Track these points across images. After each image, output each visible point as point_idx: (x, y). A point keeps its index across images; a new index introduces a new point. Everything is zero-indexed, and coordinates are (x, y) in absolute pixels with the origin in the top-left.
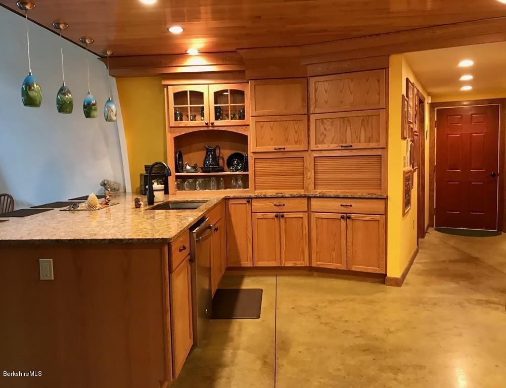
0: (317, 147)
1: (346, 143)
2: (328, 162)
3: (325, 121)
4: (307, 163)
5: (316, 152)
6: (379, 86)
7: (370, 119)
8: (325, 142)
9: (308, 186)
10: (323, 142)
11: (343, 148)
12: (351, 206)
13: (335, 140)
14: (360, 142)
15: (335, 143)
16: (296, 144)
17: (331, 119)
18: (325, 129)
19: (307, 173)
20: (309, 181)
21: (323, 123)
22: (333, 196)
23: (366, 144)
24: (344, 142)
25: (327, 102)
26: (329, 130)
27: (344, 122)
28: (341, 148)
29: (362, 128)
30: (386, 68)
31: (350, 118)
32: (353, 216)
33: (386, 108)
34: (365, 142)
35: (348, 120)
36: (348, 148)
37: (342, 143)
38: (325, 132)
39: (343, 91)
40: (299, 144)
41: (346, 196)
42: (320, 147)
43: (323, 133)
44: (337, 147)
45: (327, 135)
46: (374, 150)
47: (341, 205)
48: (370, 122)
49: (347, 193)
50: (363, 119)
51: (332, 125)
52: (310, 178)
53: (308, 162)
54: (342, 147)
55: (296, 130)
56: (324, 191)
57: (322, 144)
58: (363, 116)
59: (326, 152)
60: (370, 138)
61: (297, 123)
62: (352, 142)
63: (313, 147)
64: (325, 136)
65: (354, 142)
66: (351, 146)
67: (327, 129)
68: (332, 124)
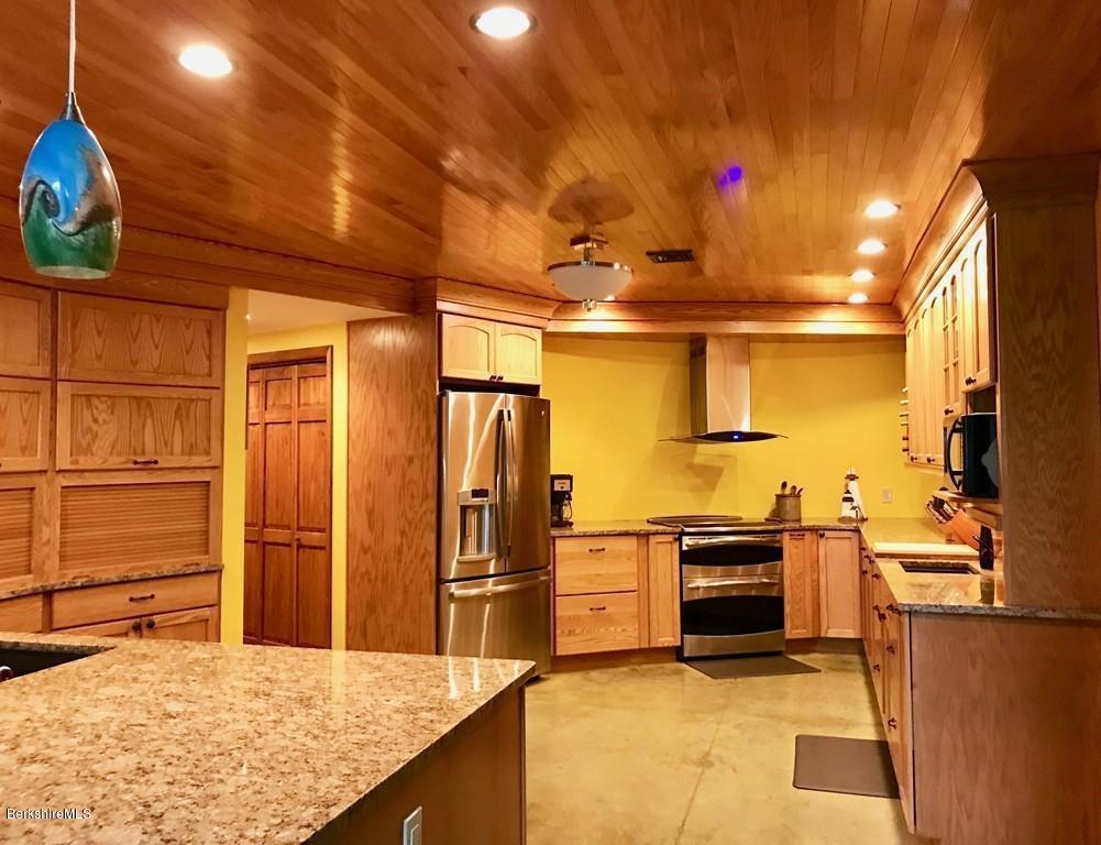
0: (77, 462)
1: (143, 453)
2: (97, 499)
3: (96, 402)
4: (42, 504)
5: (67, 475)
6: (210, 342)
7: (193, 407)
8: (94, 449)
9: (44, 563)
10: (88, 451)
11: (138, 466)
12: (153, 596)
13: (119, 447)
14: (172, 454)
15: (119, 454)
16: (24, 455)
17: (109, 397)
18: (95, 421)
19: (41, 531)
20: (46, 550)
21: (89, 405)
22: (116, 580)
23: (186, 458)
24: (139, 450)
25: (101, 356)
26: (105, 422)
27: (139, 406)
28: (133, 466)
29: (178, 423)
30: (221, 309)
31: (152, 401)
32: (156, 619)
33: (220, 388)
34: (183, 454)
35: (149, 405)
36: (149, 466)
37: (135, 454)
38: (95, 427)
39: (139, 339)
40: (29, 456)
41: (147, 576)
42: (84, 463)
43: (90, 428)
44: (124, 463)
45: (100, 435)
46: (198, 471)
47: (132, 599)
48: (192, 413)
49: (147, 567)
50: (179, 407)
51: (112, 413)
52: (49, 541)
53: (45, 502)
54: (136, 463)
55: (25, 416)
56: (87, 570)
57: (86, 454)
58: (179, 398)
59: (95, 474)
60: (191, 445)
61: (26, 401)
62: (156, 453)
63: (63, 462)
64: (95, 436)
65: (161, 454)
66: (156, 462)
67: (100, 420)
68: (113, 407)
